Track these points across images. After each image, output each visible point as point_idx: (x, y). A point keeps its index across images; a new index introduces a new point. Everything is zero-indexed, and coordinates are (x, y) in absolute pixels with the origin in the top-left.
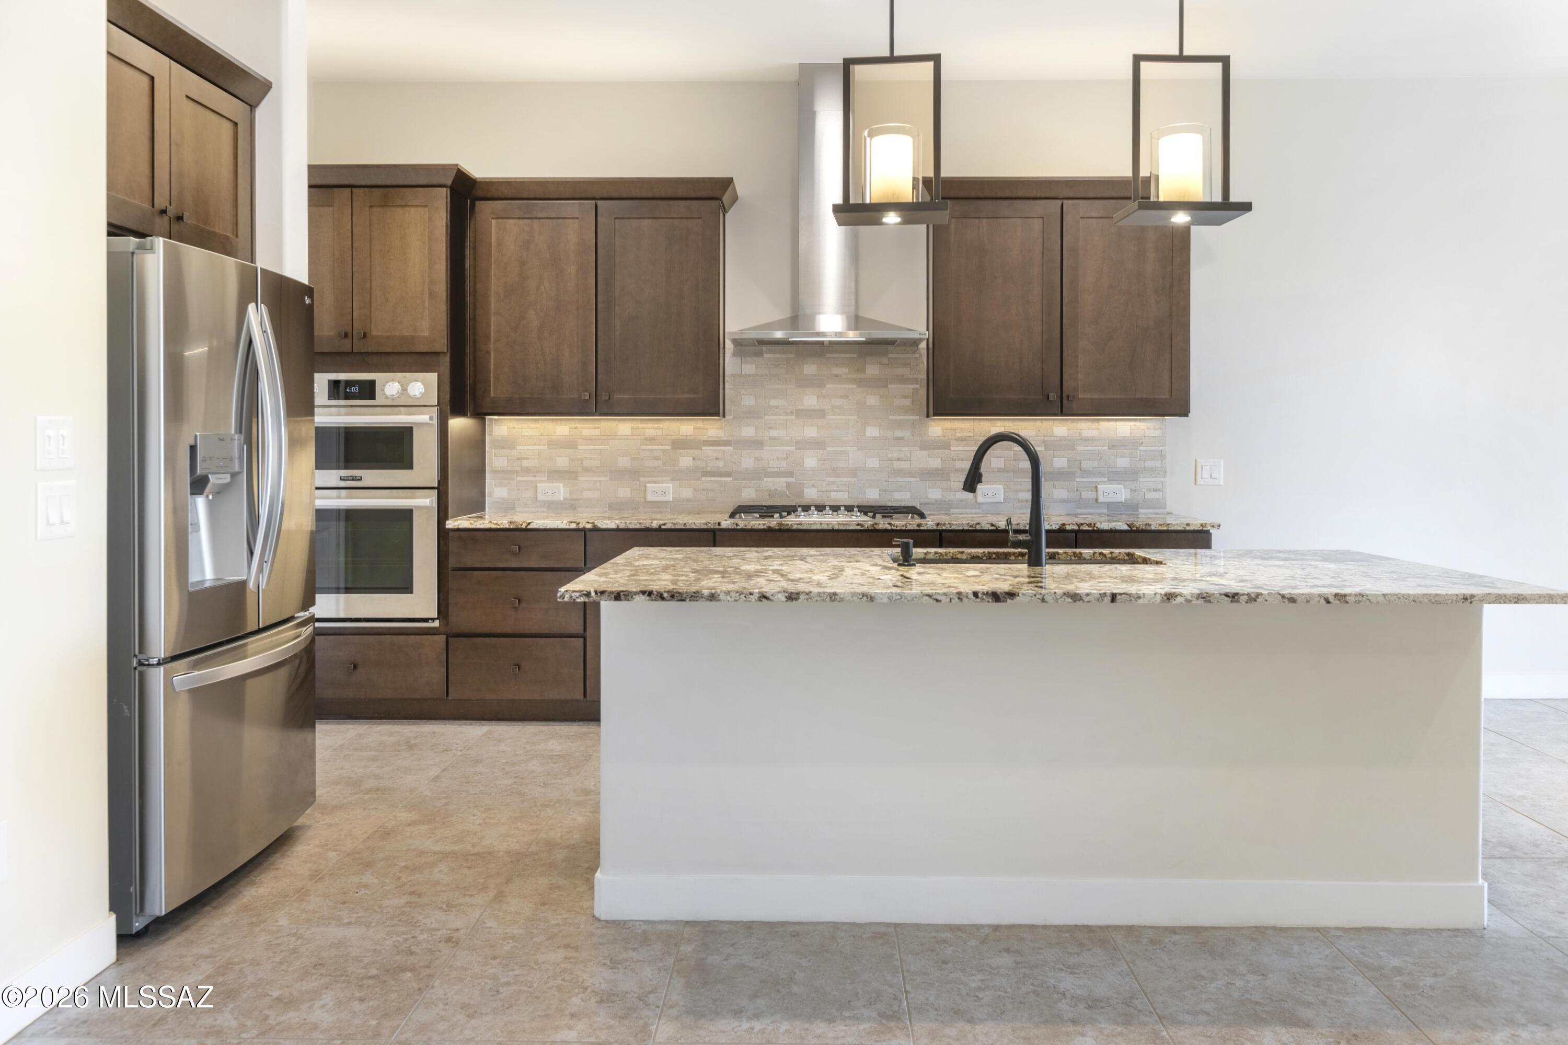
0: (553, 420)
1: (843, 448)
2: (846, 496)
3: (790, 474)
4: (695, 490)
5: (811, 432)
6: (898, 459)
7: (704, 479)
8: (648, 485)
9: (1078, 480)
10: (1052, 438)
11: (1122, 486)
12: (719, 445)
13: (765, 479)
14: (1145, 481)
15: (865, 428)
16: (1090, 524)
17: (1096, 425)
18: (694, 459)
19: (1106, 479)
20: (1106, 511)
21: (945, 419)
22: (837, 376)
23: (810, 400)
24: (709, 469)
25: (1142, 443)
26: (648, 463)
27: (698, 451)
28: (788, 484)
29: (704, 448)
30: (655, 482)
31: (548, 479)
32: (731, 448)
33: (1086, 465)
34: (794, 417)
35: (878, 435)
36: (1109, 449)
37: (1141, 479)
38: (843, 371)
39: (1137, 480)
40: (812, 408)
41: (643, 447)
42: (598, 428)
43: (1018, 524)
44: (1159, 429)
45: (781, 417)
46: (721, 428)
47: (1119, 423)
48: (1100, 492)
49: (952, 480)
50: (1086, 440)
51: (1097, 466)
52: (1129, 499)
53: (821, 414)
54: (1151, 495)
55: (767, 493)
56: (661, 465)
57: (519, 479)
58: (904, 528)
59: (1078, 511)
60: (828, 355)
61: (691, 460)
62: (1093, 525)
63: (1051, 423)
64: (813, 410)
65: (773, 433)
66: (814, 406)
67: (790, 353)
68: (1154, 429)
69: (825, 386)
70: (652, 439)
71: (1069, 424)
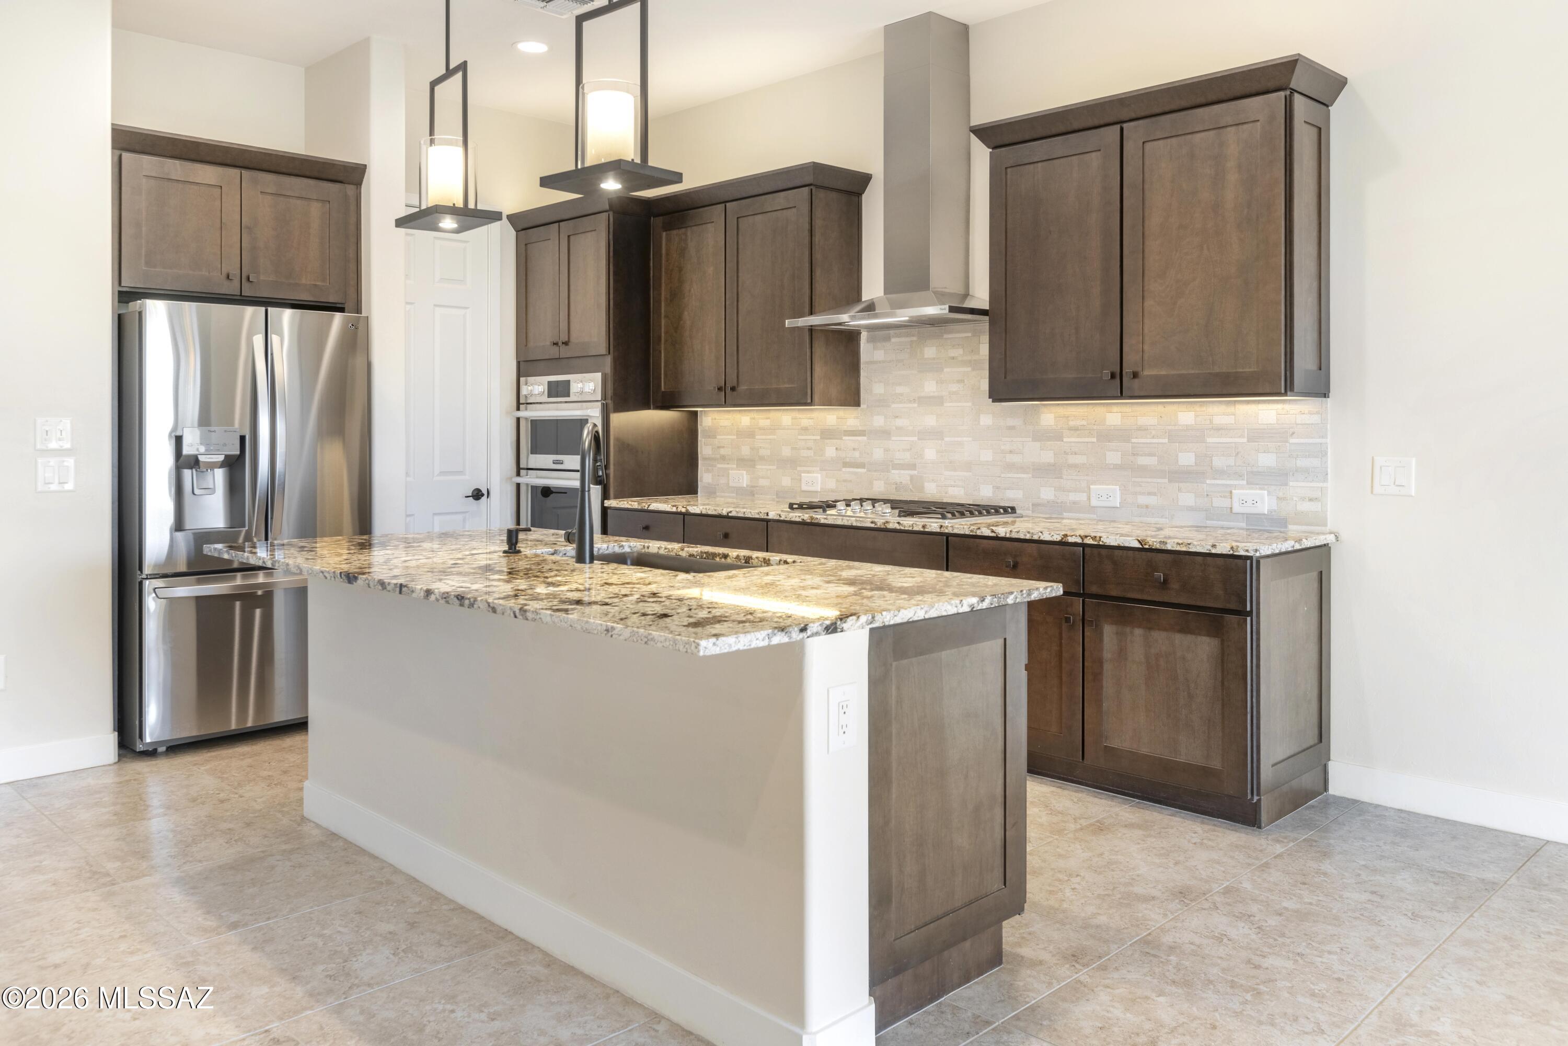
0: (740, 411)
1: (959, 439)
2: (962, 492)
3: (913, 467)
4: (837, 481)
5: (930, 421)
6: (1011, 452)
7: (844, 469)
8: (803, 475)
9: (1208, 482)
10: (1177, 428)
11: (1266, 492)
12: (856, 435)
13: (893, 471)
14: (1297, 487)
15: (979, 416)
16: (1095, 537)
17: (1231, 409)
18: (836, 449)
19: (1245, 482)
20: (1244, 525)
21: (1058, 404)
22: (953, 358)
23: (930, 387)
24: (848, 460)
25: (1293, 433)
26: (805, 453)
27: (839, 441)
28: (912, 477)
29: (844, 438)
30: (808, 472)
31: (737, 467)
32: (865, 438)
33: (1219, 462)
34: (916, 405)
35: (991, 424)
36: (1248, 441)
37: (1291, 484)
38: (957, 352)
39: (1286, 484)
40: (932, 394)
41: (800, 437)
42: (768, 418)
43: (1018, 532)
44: (1318, 413)
45: (905, 405)
46: (857, 418)
47: (1261, 406)
48: (1235, 499)
49: (1065, 477)
50: (1219, 429)
51: (1233, 464)
52: (1275, 511)
53: (938, 401)
54: (1305, 507)
55: (894, 486)
56: (812, 454)
57: (719, 466)
58: (911, 529)
59: (1209, 523)
60: (945, 336)
61: (835, 450)
62: (1098, 539)
63: (1174, 407)
64: (930, 397)
65: (899, 422)
66: (934, 392)
67: (913, 336)
68: (1310, 413)
69: (943, 370)
70: (805, 429)
71: (1197, 408)
